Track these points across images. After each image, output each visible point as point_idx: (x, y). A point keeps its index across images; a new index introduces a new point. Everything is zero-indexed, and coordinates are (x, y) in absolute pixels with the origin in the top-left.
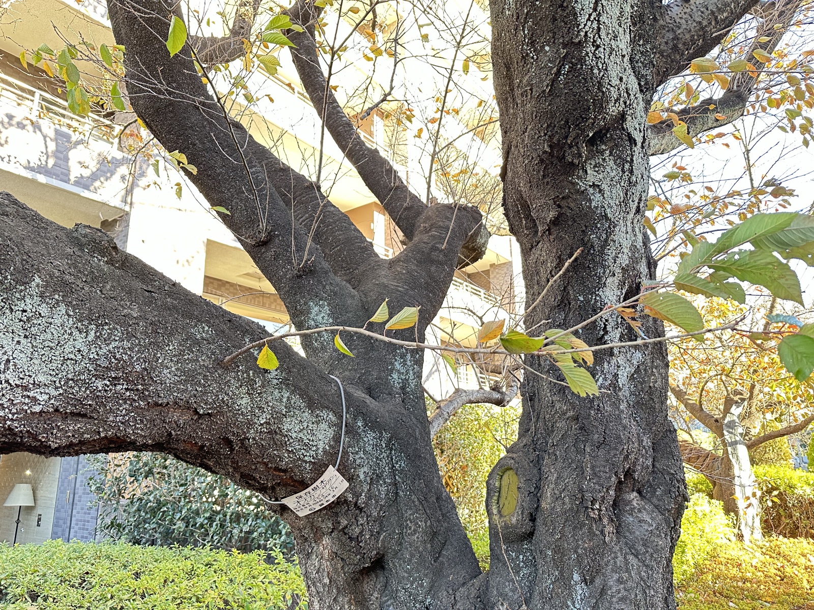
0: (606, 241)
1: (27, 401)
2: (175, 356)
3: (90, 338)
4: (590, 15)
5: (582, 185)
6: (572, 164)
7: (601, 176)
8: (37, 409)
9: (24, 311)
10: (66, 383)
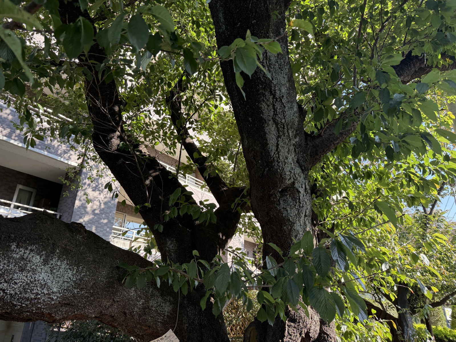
0: (291, 229)
1: (49, 300)
2: (106, 276)
3: (74, 272)
4: (275, 153)
5: (278, 208)
6: (273, 200)
7: (286, 205)
8: (53, 302)
9: (52, 264)
10: (64, 291)
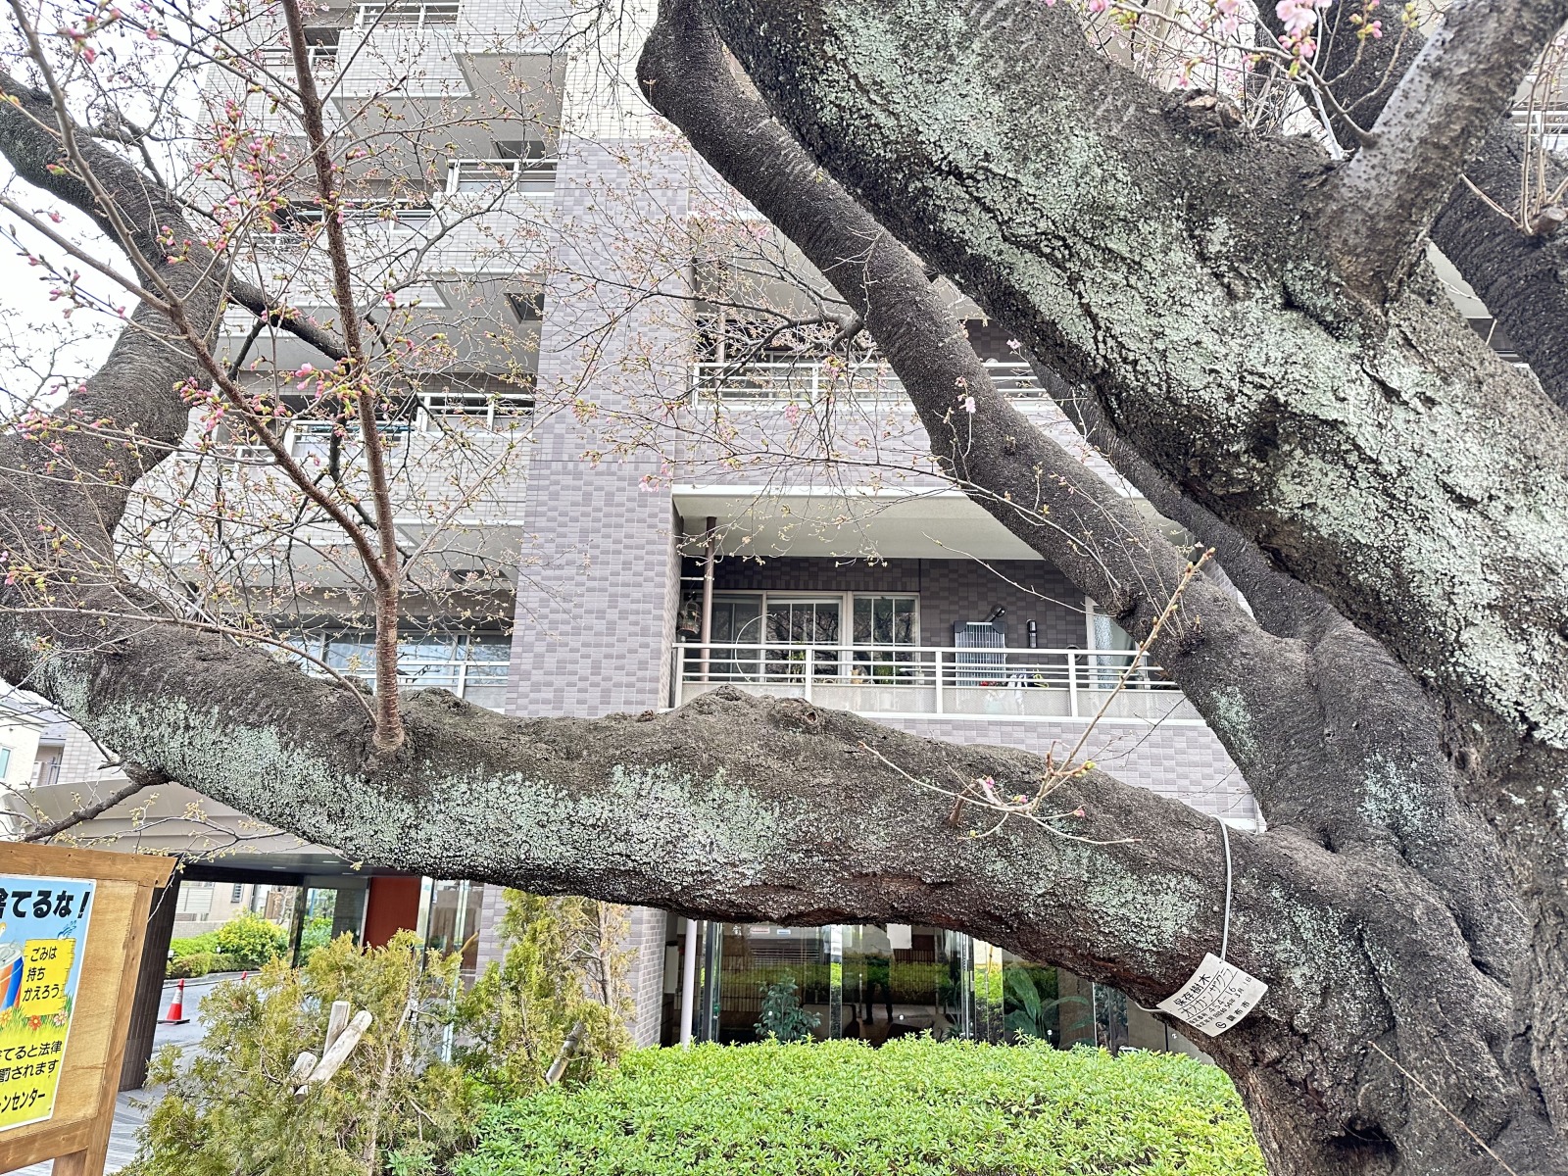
1: (737, 876)
5: (1283, 512)
7: (1310, 488)
8: (747, 883)
9: (715, 800)
10: (766, 858)
